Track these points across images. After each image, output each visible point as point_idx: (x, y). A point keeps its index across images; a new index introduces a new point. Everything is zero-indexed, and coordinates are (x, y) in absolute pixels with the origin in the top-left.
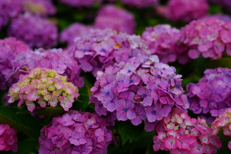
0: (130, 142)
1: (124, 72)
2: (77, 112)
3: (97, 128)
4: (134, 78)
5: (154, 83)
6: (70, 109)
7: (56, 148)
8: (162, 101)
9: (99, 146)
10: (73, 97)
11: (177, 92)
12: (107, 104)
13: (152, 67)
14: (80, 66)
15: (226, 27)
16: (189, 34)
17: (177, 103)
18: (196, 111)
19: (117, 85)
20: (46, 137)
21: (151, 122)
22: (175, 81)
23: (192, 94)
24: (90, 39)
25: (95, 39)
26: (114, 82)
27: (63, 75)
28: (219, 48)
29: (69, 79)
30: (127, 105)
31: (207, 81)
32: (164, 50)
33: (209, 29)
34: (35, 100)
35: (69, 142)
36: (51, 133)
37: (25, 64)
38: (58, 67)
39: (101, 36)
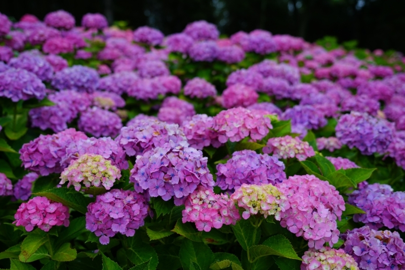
0: (164, 215)
1: (157, 156)
2: (119, 190)
3: (134, 204)
4: (164, 161)
5: (181, 164)
6: (112, 188)
7: (98, 221)
8: (188, 180)
9: (135, 219)
10: (115, 178)
11: (202, 172)
12: (142, 183)
13: (181, 151)
14: (125, 151)
15: (252, 115)
16: (219, 122)
17: (203, 181)
18: (223, 187)
19: (150, 166)
20: (91, 212)
21: (178, 197)
22: (201, 162)
23: (220, 173)
24: (134, 128)
25: (138, 128)
26: (148, 164)
27: (108, 159)
28: (244, 133)
29: (114, 163)
30: (158, 183)
31: (233, 161)
32: (200, 136)
33: (236, 117)
34: (81, 181)
35: (109, 215)
36: (95, 209)
37: (77, 150)
38: (104, 153)
39: (144, 126)
